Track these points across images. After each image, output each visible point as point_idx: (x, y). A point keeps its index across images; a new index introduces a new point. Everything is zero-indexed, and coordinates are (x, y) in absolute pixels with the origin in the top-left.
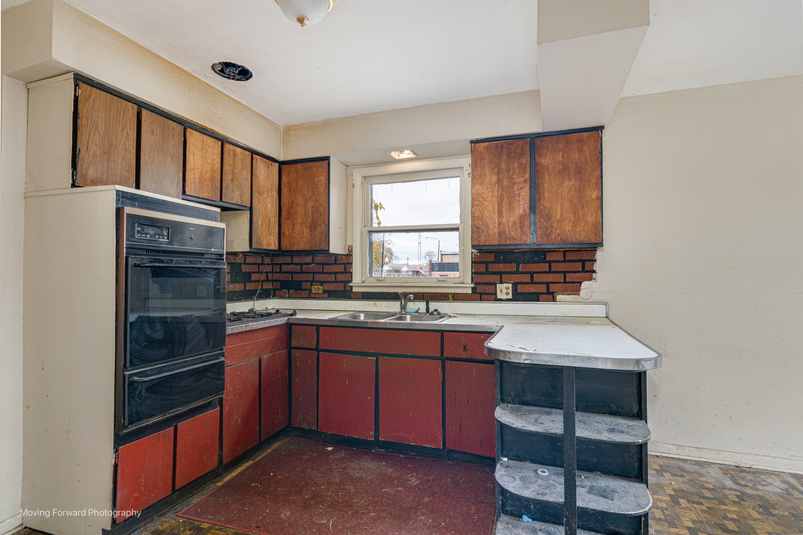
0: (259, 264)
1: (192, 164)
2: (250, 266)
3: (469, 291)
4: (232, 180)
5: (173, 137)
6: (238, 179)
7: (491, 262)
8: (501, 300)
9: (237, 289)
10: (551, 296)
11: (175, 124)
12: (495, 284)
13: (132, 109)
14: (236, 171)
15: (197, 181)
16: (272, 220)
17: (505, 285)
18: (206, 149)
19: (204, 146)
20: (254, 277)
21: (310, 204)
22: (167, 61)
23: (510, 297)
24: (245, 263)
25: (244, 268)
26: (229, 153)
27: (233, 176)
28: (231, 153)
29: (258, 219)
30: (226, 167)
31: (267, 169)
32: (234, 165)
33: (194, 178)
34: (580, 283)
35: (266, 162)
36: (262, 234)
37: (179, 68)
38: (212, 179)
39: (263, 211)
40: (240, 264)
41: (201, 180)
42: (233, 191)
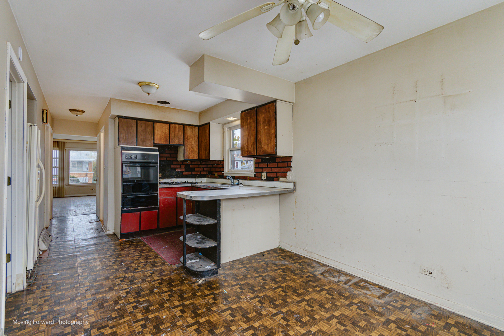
0: (199, 165)
1: (157, 133)
2: (194, 165)
3: (253, 176)
4: (174, 136)
5: (149, 126)
6: (177, 135)
7: (260, 163)
8: (263, 180)
9: (188, 174)
10: (277, 178)
11: (150, 123)
12: (261, 173)
13: (134, 121)
14: (176, 133)
15: (159, 139)
16: (195, 148)
17: (264, 173)
18: (162, 128)
19: (162, 127)
20: (196, 169)
21: (205, 141)
22: (146, 104)
23: (265, 178)
24: (192, 164)
25: (191, 166)
26: (172, 127)
27: (175, 135)
28: (174, 127)
29: (187, 148)
30: (172, 132)
31: (192, 130)
32: (175, 131)
33: (158, 138)
34: (287, 172)
35: (191, 127)
36: (189, 154)
37: (151, 105)
38: (165, 137)
39: (190, 145)
40: (190, 165)
41: (160, 138)
42: (175, 140)
